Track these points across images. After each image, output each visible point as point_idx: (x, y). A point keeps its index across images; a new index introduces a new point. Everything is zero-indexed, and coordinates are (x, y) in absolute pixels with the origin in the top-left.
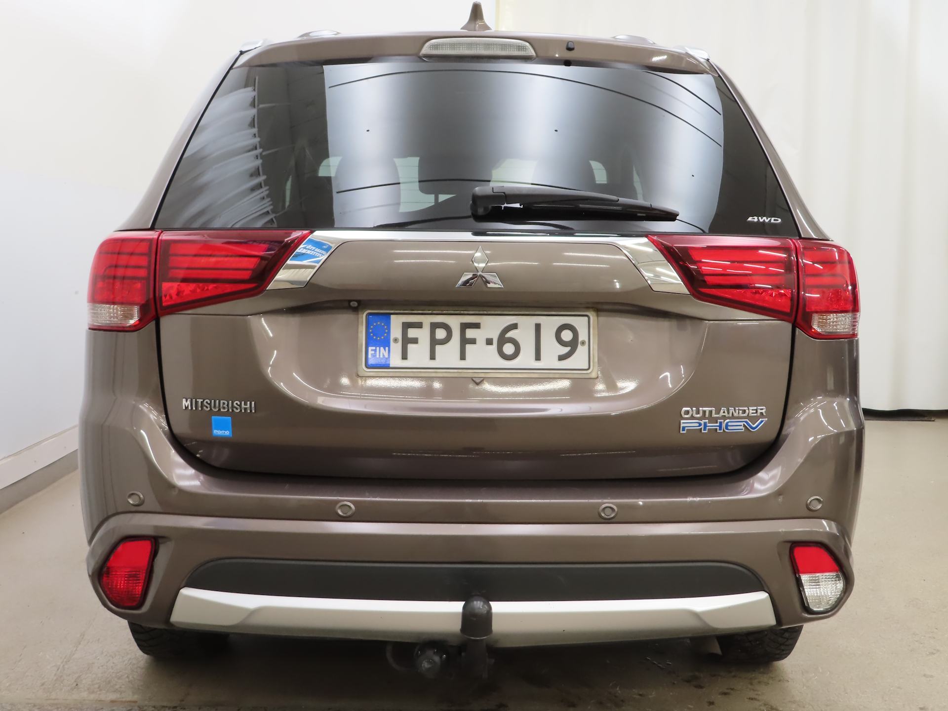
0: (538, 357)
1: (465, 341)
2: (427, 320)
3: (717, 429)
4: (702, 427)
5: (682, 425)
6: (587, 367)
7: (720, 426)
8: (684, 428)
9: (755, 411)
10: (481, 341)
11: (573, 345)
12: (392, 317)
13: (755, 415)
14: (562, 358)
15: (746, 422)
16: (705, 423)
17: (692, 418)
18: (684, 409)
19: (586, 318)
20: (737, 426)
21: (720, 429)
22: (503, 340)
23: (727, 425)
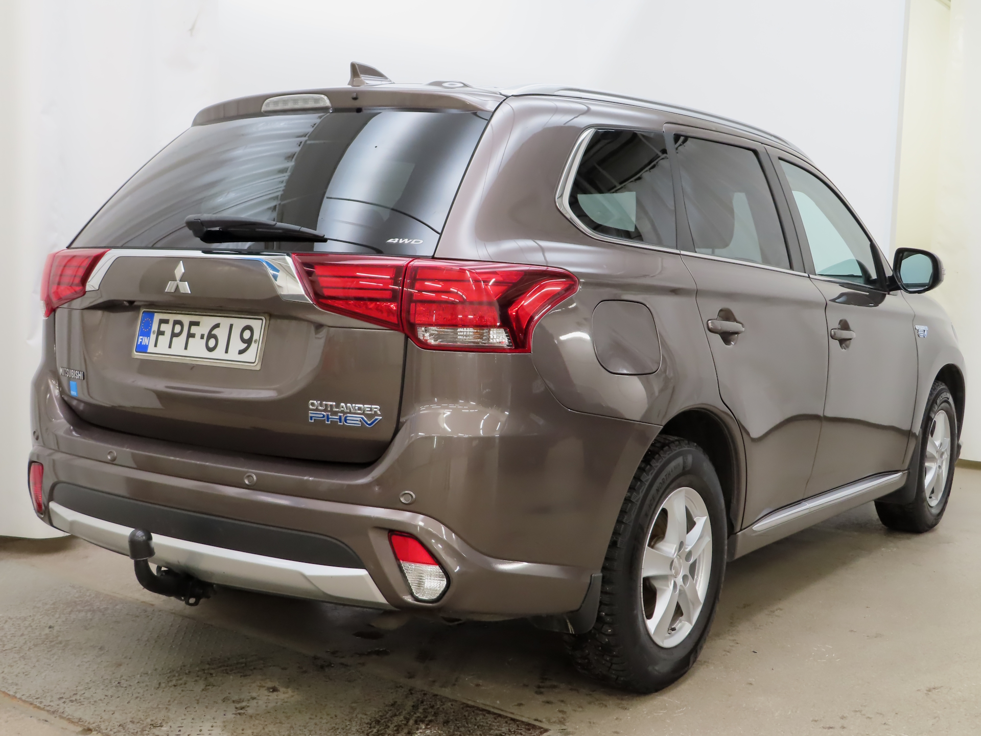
0: (227, 352)
1: (190, 335)
2: (172, 318)
3: (337, 421)
4: (325, 418)
5: (310, 415)
6: (254, 361)
7: (340, 419)
8: (311, 418)
9: (369, 409)
10: (198, 336)
11: (249, 342)
12: (156, 314)
13: (370, 412)
14: (241, 352)
15: (362, 418)
16: (328, 415)
17: (317, 410)
18: (311, 401)
19: (261, 321)
20: (355, 420)
21: (340, 422)
22: (211, 336)
23: (346, 420)
